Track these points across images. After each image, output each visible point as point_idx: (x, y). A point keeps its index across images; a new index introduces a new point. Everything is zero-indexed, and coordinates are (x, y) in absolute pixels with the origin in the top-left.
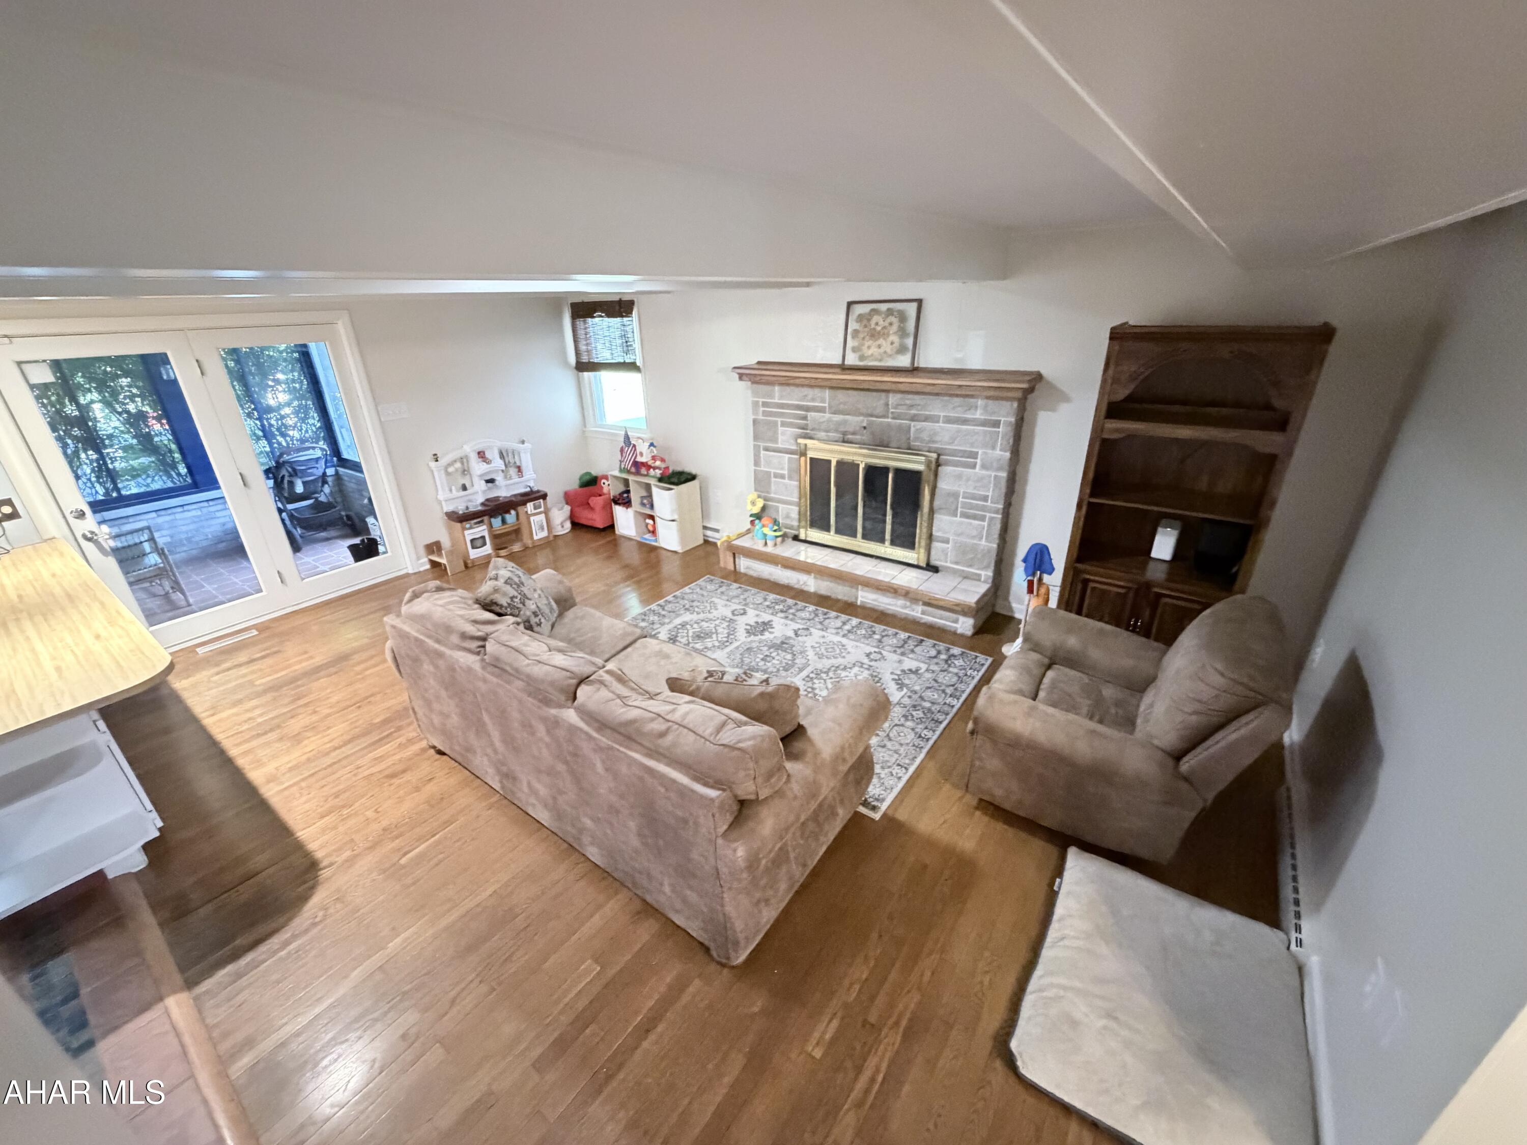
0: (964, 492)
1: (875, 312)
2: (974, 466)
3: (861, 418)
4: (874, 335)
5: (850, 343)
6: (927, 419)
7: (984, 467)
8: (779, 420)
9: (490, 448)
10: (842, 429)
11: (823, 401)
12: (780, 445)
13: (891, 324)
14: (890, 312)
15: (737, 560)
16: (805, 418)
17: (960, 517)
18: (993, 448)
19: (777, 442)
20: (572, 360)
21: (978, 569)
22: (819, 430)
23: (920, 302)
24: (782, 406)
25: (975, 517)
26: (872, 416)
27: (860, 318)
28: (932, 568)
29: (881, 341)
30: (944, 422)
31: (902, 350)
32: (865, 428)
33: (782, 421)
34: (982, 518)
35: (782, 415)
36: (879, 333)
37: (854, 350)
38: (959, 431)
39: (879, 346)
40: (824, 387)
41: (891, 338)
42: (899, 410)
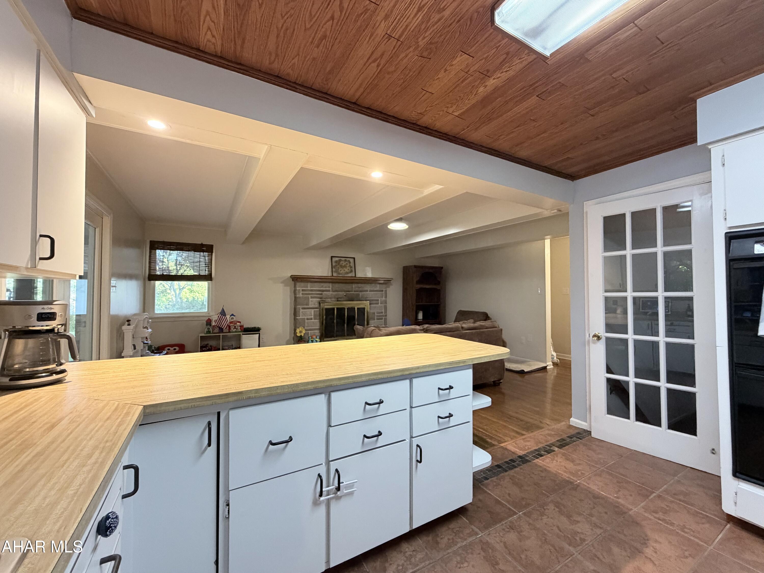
0: (377, 312)
1: (340, 260)
2: (378, 304)
3: (343, 293)
4: (342, 267)
5: (334, 270)
6: (365, 291)
7: (381, 303)
8: (310, 296)
10: (337, 297)
11: (329, 287)
12: (310, 306)
13: (347, 264)
14: (345, 260)
16: (322, 294)
17: (376, 319)
18: (383, 298)
22: (328, 298)
23: (354, 258)
24: (312, 290)
25: (380, 319)
26: (347, 291)
27: (336, 262)
29: (345, 269)
30: (369, 292)
31: (351, 271)
32: (345, 296)
33: (311, 297)
34: (382, 319)
35: (312, 294)
36: (343, 266)
37: (335, 272)
38: (374, 294)
39: (344, 270)
40: (330, 282)
41: (348, 268)
42: (357, 289)
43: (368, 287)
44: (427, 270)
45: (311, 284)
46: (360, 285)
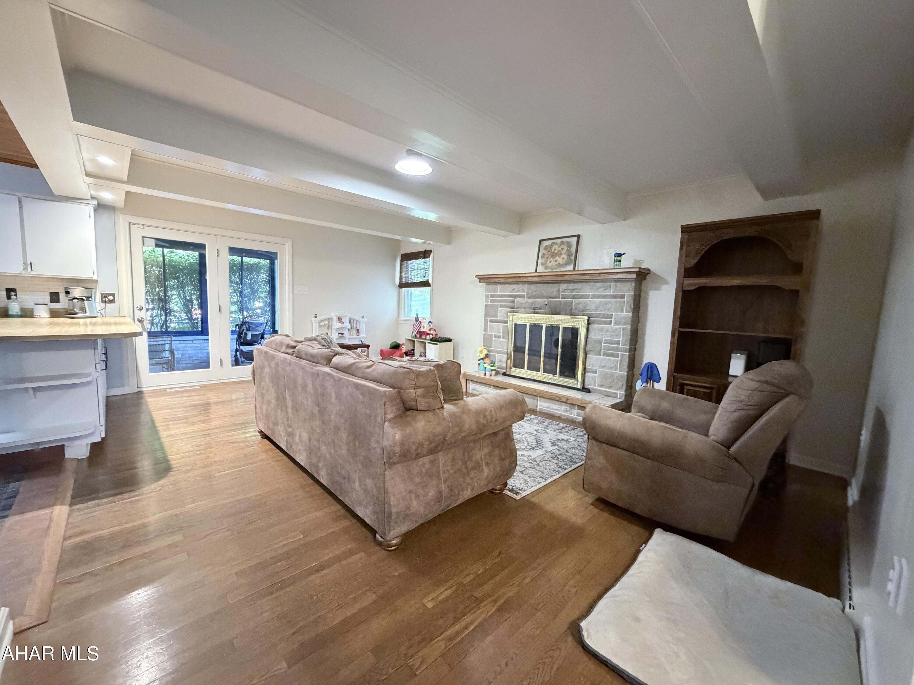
0: (605, 340)
1: (554, 243)
2: (610, 323)
3: (545, 299)
4: (553, 255)
5: (540, 261)
6: (582, 297)
7: (616, 323)
9: (345, 317)
10: (533, 306)
11: (524, 292)
12: (499, 318)
13: (563, 249)
14: (562, 243)
15: (468, 384)
16: (513, 302)
17: (603, 356)
18: (622, 311)
19: (497, 317)
20: (397, 282)
21: (615, 390)
22: (521, 308)
23: (578, 236)
24: (502, 296)
25: (612, 355)
26: (550, 297)
27: (546, 248)
28: (585, 390)
29: (557, 258)
30: (591, 298)
31: (569, 262)
32: (546, 305)
33: (500, 305)
34: (617, 356)
35: (501, 301)
36: (556, 254)
37: (542, 264)
38: (601, 302)
39: (556, 261)
40: (525, 283)
41: (563, 256)
42: (567, 293)
43: (587, 289)
44: (731, 234)
45: (501, 286)
46: (571, 286)
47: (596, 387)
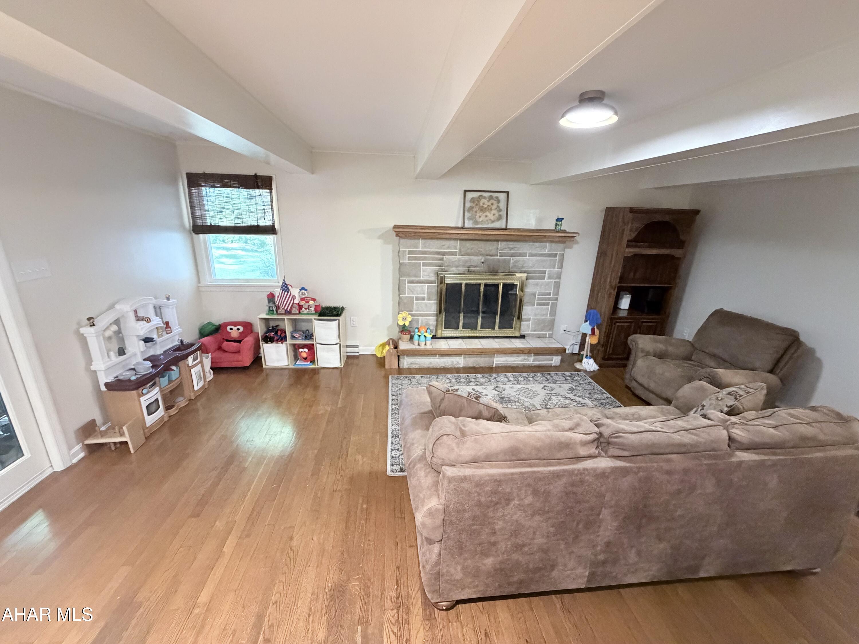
0: (539, 292)
1: (481, 197)
2: (543, 278)
3: (481, 257)
4: (482, 210)
5: (467, 214)
6: (520, 255)
7: (550, 278)
8: (422, 262)
10: (468, 264)
11: (455, 248)
12: (422, 279)
13: (492, 204)
14: (491, 198)
15: (401, 360)
16: (442, 259)
17: (537, 306)
18: (554, 267)
19: (420, 277)
21: (545, 332)
22: (452, 266)
23: (507, 193)
24: (425, 253)
25: (544, 305)
26: (487, 255)
27: (473, 200)
28: (523, 337)
29: (487, 213)
30: (529, 256)
31: (500, 218)
32: (483, 263)
33: (423, 263)
34: (548, 304)
35: (425, 259)
36: (486, 208)
37: (469, 219)
38: (537, 260)
39: (486, 216)
40: (456, 239)
41: (493, 212)
42: (504, 251)
43: (526, 248)
44: (658, 218)
45: (423, 241)
46: (511, 245)
47: (530, 332)
